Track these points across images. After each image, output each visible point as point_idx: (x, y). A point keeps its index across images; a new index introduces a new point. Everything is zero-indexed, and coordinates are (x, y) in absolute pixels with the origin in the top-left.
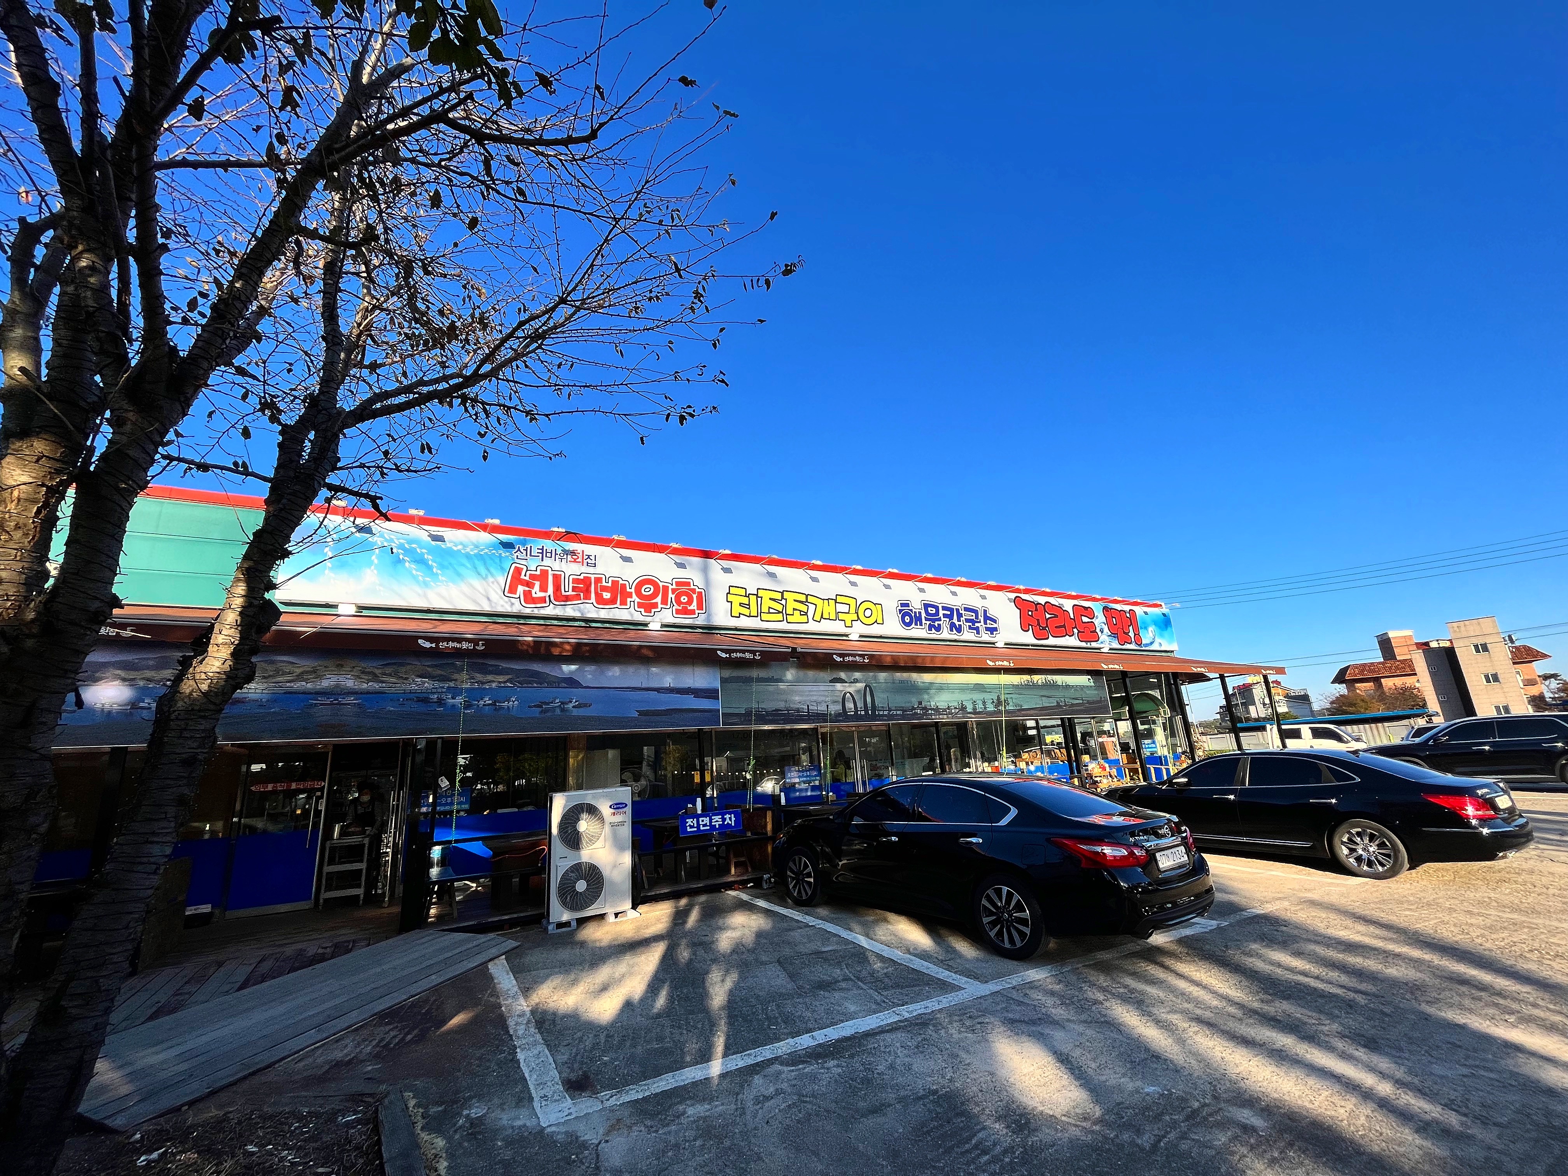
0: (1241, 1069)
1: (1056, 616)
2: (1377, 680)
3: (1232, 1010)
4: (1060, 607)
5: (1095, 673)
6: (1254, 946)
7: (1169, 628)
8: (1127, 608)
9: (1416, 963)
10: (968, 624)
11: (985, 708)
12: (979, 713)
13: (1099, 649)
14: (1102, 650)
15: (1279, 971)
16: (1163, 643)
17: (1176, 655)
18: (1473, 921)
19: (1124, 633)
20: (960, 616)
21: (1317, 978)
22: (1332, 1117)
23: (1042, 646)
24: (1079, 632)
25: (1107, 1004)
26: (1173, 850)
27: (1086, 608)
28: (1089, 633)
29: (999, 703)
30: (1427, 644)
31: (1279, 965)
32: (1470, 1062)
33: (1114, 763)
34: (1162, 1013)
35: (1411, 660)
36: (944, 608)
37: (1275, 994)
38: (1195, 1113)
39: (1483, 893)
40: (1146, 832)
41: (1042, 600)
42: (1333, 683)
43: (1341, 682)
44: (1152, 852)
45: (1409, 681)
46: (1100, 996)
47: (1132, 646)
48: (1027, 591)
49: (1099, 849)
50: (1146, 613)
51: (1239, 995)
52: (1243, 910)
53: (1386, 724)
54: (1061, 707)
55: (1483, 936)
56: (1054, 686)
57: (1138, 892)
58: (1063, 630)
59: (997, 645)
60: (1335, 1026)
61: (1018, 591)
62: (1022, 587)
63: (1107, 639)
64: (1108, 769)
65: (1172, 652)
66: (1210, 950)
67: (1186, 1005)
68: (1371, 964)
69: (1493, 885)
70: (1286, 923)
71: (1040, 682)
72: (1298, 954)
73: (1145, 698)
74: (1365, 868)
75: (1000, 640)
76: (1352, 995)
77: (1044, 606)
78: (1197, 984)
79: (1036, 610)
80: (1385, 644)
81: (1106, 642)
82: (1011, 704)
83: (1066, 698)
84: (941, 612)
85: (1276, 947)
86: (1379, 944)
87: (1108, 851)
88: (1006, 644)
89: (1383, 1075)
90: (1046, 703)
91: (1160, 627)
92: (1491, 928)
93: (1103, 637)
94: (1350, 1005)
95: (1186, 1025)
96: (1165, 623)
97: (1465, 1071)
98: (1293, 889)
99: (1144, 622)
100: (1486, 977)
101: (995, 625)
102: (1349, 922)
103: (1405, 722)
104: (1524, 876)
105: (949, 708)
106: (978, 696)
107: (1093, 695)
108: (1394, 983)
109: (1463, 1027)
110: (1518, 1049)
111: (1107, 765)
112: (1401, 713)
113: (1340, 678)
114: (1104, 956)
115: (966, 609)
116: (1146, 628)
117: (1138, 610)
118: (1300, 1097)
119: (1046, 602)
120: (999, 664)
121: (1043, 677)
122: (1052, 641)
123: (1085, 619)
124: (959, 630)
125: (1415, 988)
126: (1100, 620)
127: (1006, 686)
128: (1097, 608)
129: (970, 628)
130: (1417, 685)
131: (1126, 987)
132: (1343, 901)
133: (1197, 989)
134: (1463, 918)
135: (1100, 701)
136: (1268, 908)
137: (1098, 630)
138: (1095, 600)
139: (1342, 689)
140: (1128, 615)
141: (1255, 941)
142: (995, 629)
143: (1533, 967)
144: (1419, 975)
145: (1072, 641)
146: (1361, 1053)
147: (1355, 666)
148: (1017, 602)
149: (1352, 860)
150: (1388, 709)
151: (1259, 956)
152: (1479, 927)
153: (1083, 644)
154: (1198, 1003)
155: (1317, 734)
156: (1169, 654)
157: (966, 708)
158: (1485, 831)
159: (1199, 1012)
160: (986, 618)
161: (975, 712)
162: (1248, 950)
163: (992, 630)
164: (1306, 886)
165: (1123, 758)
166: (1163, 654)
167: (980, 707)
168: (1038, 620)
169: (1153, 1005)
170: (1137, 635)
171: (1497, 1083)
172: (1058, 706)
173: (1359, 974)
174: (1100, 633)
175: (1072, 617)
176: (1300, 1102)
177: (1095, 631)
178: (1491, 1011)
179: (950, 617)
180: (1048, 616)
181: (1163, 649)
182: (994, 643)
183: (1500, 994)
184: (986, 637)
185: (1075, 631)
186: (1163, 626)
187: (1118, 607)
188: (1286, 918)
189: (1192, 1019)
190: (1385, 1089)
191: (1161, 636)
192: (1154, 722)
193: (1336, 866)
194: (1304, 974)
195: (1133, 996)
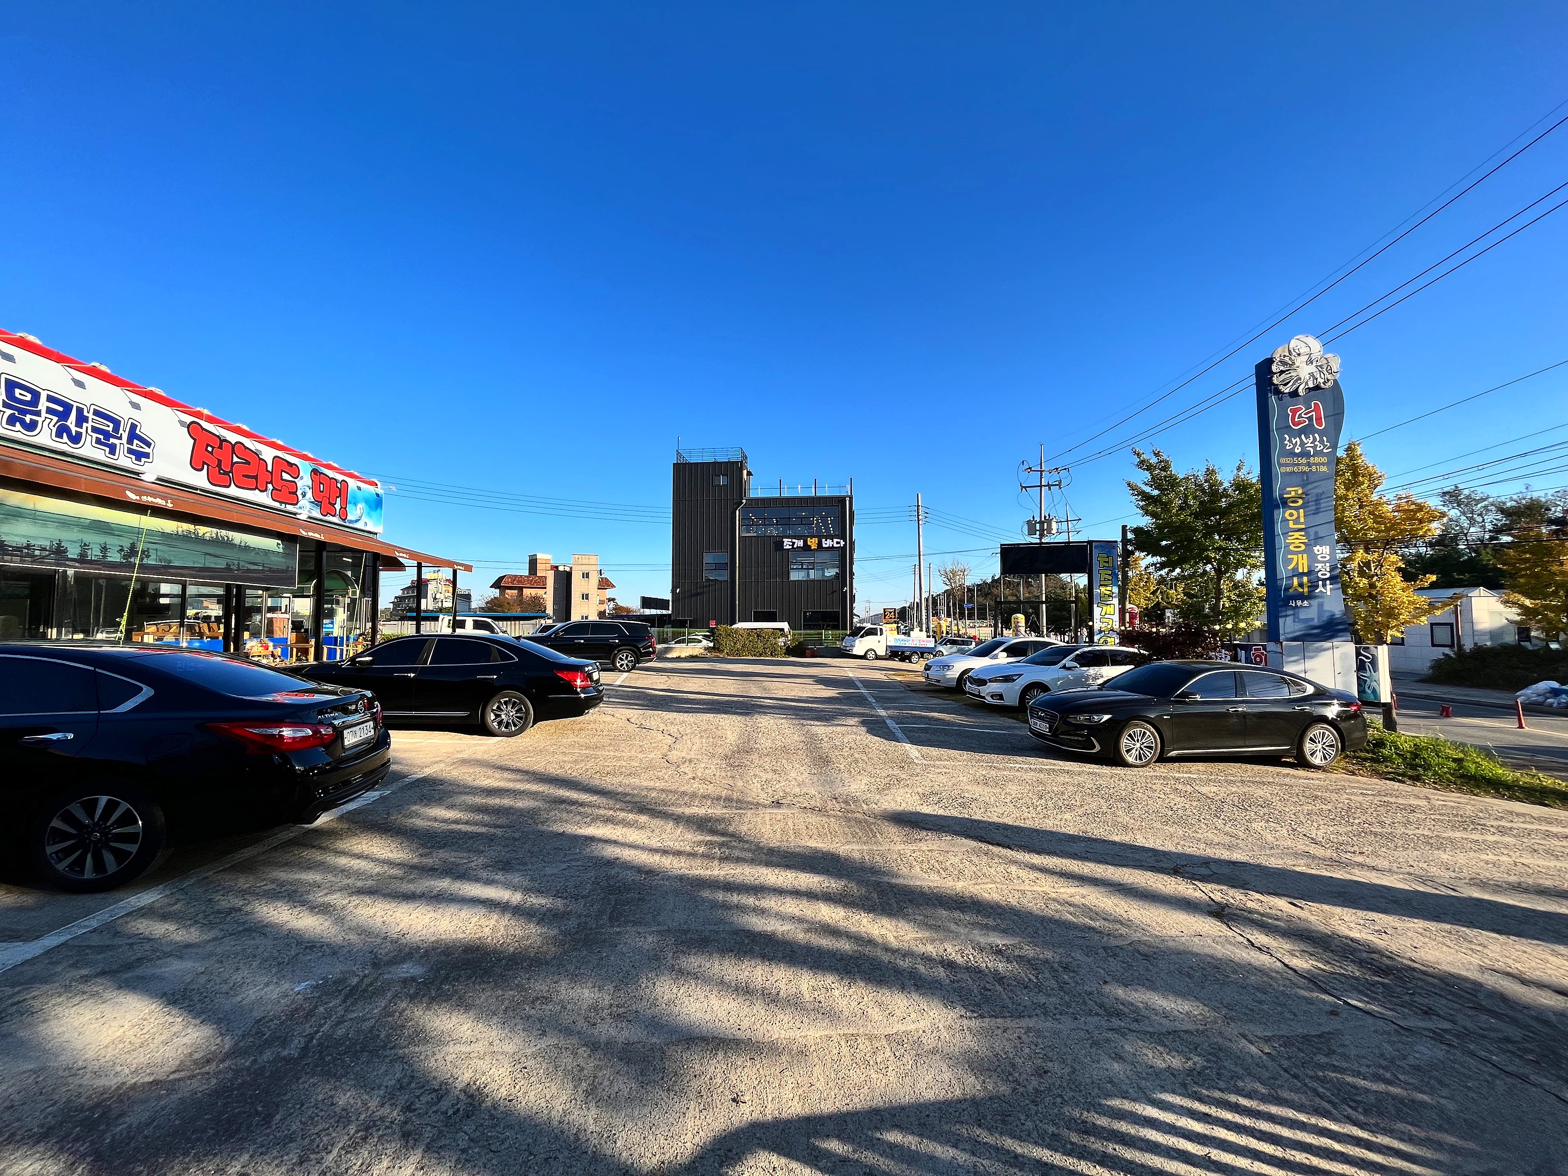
0: (402, 926)
1: (248, 463)
2: (520, 589)
3: (394, 872)
4: (256, 454)
5: (288, 539)
6: (414, 808)
7: (379, 510)
8: (340, 477)
9: (534, 795)
10: (95, 435)
11: (104, 557)
12: (91, 562)
13: (295, 514)
14: (298, 516)
15: (436, 824)
16: (370, 523)
17: (379, 538)
18: (566, 759)
19: (330, 503)
20: (81, 419)
21: (467, 823)
22: (479, 939)
23: (217, 494)
24: (274, 489)
25: (248, 908)
26: (361, 726)
27: (291, 465)
28: (289, 494)
29: (133, 551)
30: (557, 567)
31: (435, 819)
32: (568, 858)
33: (278, 642)
34: (320, 897)
35: (545, 577)
36: (50, 399)
37: (432, 847)
38: (354, 989)
39: (572, 738)
40: (335, 709)
41: (233, 438)
42: (491, 587)
43: (498, 588)
44: (340, 729)
45: (540, 592)
46: (238, 902)
47: (335, 520)
48: (210, 420)
49: (275, 731)
50: (359, 488)
51: (399, 856)
52: (406, 776)
53: (521, 622)
54: (231, 570)
55: (571, 768)
56: (228, 544)
57: (314, 774)
58: (255, 481)
59: (143, 477)
60: (481, 860)
61: (199, 415)
62: (206, 412)
63: (308, 506)
64: (271, 648)
65: (376, 534)
66: (372, 820)
67: (346, 881)
68: (506, 802)
69: (576, 733)
70: (442, 782)
71: (208, 535)
72: (451, 807)
73: (335, 575)
74: (503, 729)
75: (150, 472)
76: (492, 830)
77: (233, 446)
78: (359, 856)
79: (220, 447)
80: (533, 563)
81: (305, 509)
82: (153, 556)
83: (243, 561)
84: (43, 405)
85: (433, 804)
86: (511, 785)
87: (287, 732)
88: (158, 479)
89: (515, 888)
90: (211, 563)
91: (370, 507)
92: (576, 762)
93: (303, 502)
94: (490, 839)
95: (345, 902)
96: (377, 503)
97: (564, 866)
98: (448, 753)
99: (354, 498)
100: (574, 795)
101: (147, 450)
102: (490, 772)
103: (533, 622)
104: (592, 725)
105: (28, 547)
106: (95, 540)
107: (279, 562)
108: (522, 813)
109: (563, 834)
110: (592, 839)
111: (271, 644)
112: (532, 615)
113: (497, 585)
114: (248, 853)
115: (97, 413)
116: (355, 504)
117: (352, 483)
118: (454, 931)
119: (237, 443)
120: (147, 499)
121: (214, 530)
122: (233, 491)
123: (286, 476)
124: (76, 439)
125: (532, 814)
126: (304, 482)
127: (150, 533)
128: (305, 468)
129: (98, 441)
130: (544, 596)
131: (273, 881)
132: (486, 757)
133: (358, 861)
134: (561, 758)
135: (286, 571)
136: (427, 772)
137: (299, 493)
138: (305, 458)
139: (496, 593)
140: (339, 485)
141: (415, 803)
142: (147, 455)
143: (597, 782)
144: (536, 803)
145: (263, 498)
146: (499, 877)
147: (510, 576)
148: (191, 428)
149: (495, 724)
150: (523, 611)
151: (418, 815)
152: (569, 762)
153: (276, 505)
154: (358, 874)
155: (477, 625)
156: (371, 536)
157: (66, 551)
158: (583, 696)
159: (359, 884)
160: (133, 435)
161: (82, 559)
162: (408, 812)
163: (140, 456)
164: (458, 749)
165: (291, 637)
166: (365, 534)
167: (94, 553)
168: (220, 461)
169: (308, 893)
170: (344, 508)
171: (581, 868)
172: (228, 568)
173: (498, 811)
174: (300, 497)
175: (270, 468)
176: (454, 936)
177: (295, 493)
178: (578, 818)
179: (64, 416)
180: (235, 459)
181: (367, 529)
182: (138, 474)
183: (582, 804)
184: (125, 461)
185: (270, 486)
186: (373, 506)
187: (330, 473)
188: (442, 778)
189: (351, 894)
190: (516, 898)
191: (369, 515)
192: (338, 603)
193: (484, 731)
194: (457, 822)
195: (283, 889)
